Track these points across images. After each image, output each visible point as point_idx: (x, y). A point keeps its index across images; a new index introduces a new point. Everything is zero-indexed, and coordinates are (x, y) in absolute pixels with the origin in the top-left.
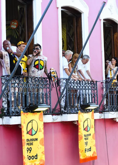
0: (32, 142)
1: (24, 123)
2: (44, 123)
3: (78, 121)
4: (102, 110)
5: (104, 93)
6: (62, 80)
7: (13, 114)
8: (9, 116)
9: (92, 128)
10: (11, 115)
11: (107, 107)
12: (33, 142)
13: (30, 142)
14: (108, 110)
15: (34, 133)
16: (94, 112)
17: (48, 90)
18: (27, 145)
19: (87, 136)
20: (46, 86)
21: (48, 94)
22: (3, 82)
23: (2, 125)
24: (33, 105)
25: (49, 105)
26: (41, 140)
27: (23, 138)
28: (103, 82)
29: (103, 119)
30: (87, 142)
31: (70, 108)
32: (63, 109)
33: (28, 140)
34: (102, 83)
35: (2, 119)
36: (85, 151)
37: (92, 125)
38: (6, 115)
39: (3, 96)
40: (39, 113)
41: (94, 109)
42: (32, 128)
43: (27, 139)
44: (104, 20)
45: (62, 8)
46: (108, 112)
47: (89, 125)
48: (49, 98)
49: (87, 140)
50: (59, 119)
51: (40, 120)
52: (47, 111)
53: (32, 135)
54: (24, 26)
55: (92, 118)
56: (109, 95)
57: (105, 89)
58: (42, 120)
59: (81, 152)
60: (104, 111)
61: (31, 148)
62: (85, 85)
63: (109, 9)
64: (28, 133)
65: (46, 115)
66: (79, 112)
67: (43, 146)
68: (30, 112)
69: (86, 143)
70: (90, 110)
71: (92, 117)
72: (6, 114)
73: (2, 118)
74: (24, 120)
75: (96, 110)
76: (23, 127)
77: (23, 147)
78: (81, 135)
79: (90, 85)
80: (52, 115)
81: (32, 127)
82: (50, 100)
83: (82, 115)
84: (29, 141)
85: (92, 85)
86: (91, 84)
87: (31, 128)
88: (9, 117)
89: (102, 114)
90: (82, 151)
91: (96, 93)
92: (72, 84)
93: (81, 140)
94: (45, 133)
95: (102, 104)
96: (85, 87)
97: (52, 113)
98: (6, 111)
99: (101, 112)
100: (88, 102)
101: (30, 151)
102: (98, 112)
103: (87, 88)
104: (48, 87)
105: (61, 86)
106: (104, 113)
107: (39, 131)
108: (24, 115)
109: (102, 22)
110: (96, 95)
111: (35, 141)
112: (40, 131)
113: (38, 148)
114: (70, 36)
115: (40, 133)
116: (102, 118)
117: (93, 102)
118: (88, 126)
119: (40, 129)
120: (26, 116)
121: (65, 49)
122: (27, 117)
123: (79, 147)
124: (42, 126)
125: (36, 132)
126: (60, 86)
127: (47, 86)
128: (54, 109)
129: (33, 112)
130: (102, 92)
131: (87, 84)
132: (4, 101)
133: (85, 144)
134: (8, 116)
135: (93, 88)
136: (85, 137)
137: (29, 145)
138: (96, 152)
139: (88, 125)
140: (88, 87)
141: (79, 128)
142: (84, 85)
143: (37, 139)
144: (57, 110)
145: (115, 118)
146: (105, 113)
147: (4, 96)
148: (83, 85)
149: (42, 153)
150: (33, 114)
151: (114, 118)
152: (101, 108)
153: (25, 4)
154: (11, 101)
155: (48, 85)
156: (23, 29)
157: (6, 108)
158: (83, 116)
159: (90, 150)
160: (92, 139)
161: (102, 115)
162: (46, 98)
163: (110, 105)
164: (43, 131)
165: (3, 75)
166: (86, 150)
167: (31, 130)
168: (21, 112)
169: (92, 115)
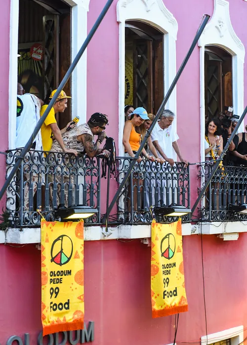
0: (59, 277)
1: (47, 241)
2: (85, 242)
3: (150, 239)
4: (196, 218)
5: (202, 186)
6: (122, 160)
7: (26, 224)
8: (19, 227)
9: (178, 252)
10: (22, 225)
11: (207, 212)
12: (61, 277)
13: (57, 277)
14: (209, 219)
15: (64, 259)
16: (182, 223)
17: (95, 179)
18: (51, 282)
19: (167, 268)
20: (91, 170)
21: (95, 187)
22: (9, 163)
23: (4, 244)
24: (65, 207)
25: (95, 207)
26: (79, 273)
27: (43, 269)
28: (201, 166)
29: (198, 234)
30: (168, 279)
31: (135, 215)
32: (122, 216)
33: (52, 274)
34: (198, 166)
35: (6, 233)
36: (164, 295)
37: (179, 247)
38: (13, 225)
39: (7, 189)
40: (77, 223)
41: (182, 217)
42: (61, 252)
43: (52, 272)
44: (206, 47)
45: (127, 22)
46: (208, 223)
47: (172, 247)
48: (96, 194)
49: (167, 274)
50: (115, 233)
51: (77, 235)
52: (91, 219)
53: (61, 264)
54: (53, 56)
55: (177, 233)
56: (211, 190)
57: (204, 178)
58: (81, 237)
59: (156, 297)
60: (201, 219)
61: (57, 288)
62: (167, 171)
63: (216, 27)
64: (53, 260)
65: (90, 226)
66: (154, 221)
67: (80, 284)
68: (58, 220)
69: (167, 282)
70: (175, 218)
71: (179, 232)
72: (13, 223)
73: (4, 230)
74: (47, 235)
75: (186, 219)
76: (44, 249)
77: (43, 287)
78: (157, 264)
79: (175, 170)
80: (102, 227)
81: (62, 249)
82: (98, 197)
83: (159, 228)
84: (55, 275)
85: (180, 170)
86: (178, 168)
87: (60, 250)
88: (18, 229)
89: (197, 226)
90: (158, 295)
91: (186, 186)
92: (142, 168)
93: (156, 274)
94: (86, 261)
95: (198, 206)
96: (167, 174)
97: (101, 222)
98: (13, 217)
99: (194, 223)
100: (170, 203)
101: (57, 294)
102: (189, 222)
103: (170, 175)
104: (95, 172)
105: (120, 172)
106: (200, 223)
107: (75, 257)
108: (47, 225)
109: (203, 50)
110: (186, 190)
111: (65, 275)
112: (77, 257)
113: (71, 289)
114: (141, 76)
115: (77, 260)
116: (196, 233)
117: (181, 203)
118: (169, 248)
119: (77, 252)
120: (51, 228)
121: (130, 100)
122: (52, 231)
123: (152, 288)
124: (81, 248)
125: (69, 259)
126: (119, 170)
127: (93, 172)
128: (106, 216)
129: (64, 221)
130: (198, 184)
131: (170, 169)
132: (9, 198)
133: (165, 283)
134: (17, 227)
135: (181, 177)
136: (164, 270)
137: (54, 283)
138: (185, 297)
139: (169, 246)
140: (172, 174)
141: (152, 253)
142: (164, 170)
143: (69, 272)
144: (110, 217)
145: (222, 234)
146: (203, 223)
147: (11, 188)
148: (161, 171)
149: (79, 298)
150: (65, 224)
151: (219, 234)
152: (195, 214)
153: (57, 13)
154: (22, 199)
155: (95, 169)
156: (51, 61)
157: (13, 211)
158: (160, 230)
159: (175, 293)
160: (179, 273)
161: (197, 228)
162: (92, 194)
163: (213, 209)
164: (82, 256)
165: (10, 149)
166: (166, 293)
167: (60, 255)
168: (42, 219)
169: (177, 228)
